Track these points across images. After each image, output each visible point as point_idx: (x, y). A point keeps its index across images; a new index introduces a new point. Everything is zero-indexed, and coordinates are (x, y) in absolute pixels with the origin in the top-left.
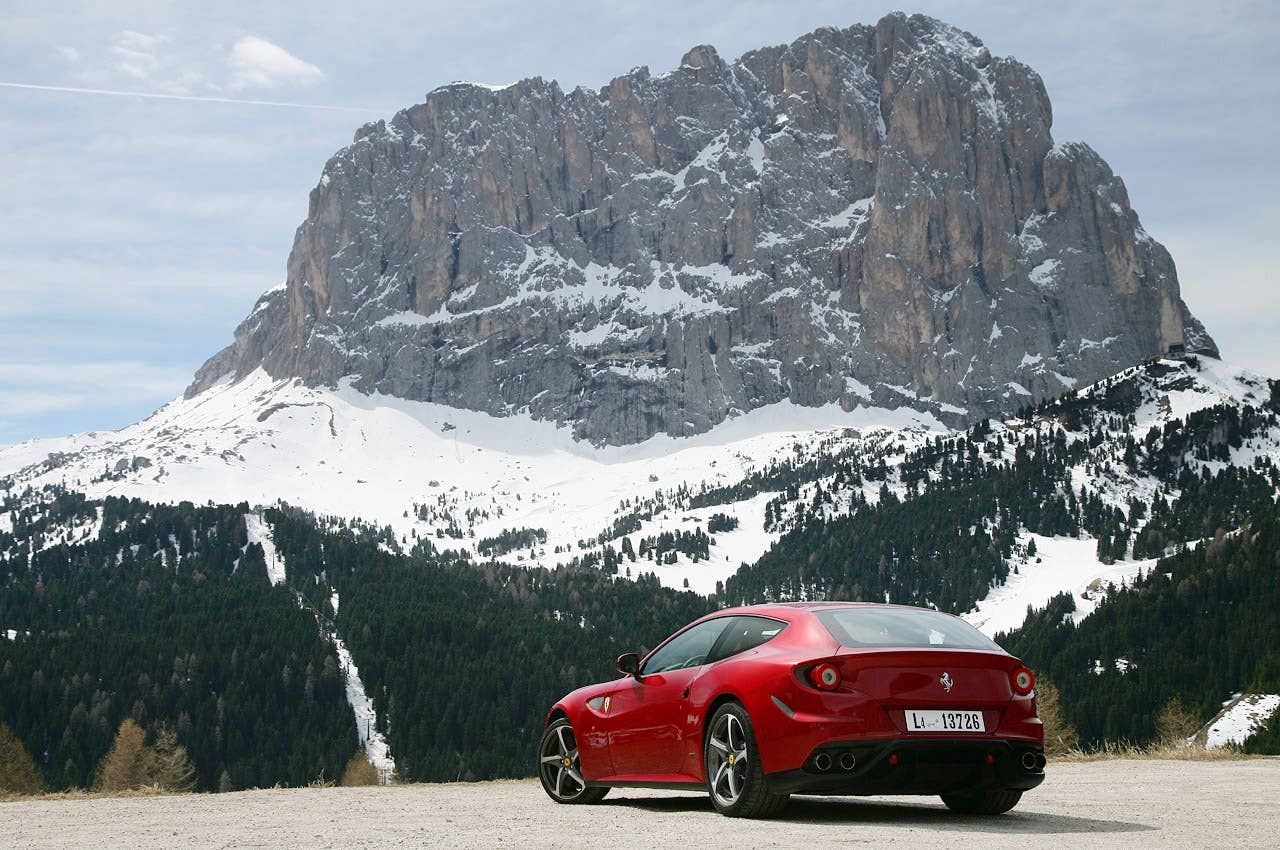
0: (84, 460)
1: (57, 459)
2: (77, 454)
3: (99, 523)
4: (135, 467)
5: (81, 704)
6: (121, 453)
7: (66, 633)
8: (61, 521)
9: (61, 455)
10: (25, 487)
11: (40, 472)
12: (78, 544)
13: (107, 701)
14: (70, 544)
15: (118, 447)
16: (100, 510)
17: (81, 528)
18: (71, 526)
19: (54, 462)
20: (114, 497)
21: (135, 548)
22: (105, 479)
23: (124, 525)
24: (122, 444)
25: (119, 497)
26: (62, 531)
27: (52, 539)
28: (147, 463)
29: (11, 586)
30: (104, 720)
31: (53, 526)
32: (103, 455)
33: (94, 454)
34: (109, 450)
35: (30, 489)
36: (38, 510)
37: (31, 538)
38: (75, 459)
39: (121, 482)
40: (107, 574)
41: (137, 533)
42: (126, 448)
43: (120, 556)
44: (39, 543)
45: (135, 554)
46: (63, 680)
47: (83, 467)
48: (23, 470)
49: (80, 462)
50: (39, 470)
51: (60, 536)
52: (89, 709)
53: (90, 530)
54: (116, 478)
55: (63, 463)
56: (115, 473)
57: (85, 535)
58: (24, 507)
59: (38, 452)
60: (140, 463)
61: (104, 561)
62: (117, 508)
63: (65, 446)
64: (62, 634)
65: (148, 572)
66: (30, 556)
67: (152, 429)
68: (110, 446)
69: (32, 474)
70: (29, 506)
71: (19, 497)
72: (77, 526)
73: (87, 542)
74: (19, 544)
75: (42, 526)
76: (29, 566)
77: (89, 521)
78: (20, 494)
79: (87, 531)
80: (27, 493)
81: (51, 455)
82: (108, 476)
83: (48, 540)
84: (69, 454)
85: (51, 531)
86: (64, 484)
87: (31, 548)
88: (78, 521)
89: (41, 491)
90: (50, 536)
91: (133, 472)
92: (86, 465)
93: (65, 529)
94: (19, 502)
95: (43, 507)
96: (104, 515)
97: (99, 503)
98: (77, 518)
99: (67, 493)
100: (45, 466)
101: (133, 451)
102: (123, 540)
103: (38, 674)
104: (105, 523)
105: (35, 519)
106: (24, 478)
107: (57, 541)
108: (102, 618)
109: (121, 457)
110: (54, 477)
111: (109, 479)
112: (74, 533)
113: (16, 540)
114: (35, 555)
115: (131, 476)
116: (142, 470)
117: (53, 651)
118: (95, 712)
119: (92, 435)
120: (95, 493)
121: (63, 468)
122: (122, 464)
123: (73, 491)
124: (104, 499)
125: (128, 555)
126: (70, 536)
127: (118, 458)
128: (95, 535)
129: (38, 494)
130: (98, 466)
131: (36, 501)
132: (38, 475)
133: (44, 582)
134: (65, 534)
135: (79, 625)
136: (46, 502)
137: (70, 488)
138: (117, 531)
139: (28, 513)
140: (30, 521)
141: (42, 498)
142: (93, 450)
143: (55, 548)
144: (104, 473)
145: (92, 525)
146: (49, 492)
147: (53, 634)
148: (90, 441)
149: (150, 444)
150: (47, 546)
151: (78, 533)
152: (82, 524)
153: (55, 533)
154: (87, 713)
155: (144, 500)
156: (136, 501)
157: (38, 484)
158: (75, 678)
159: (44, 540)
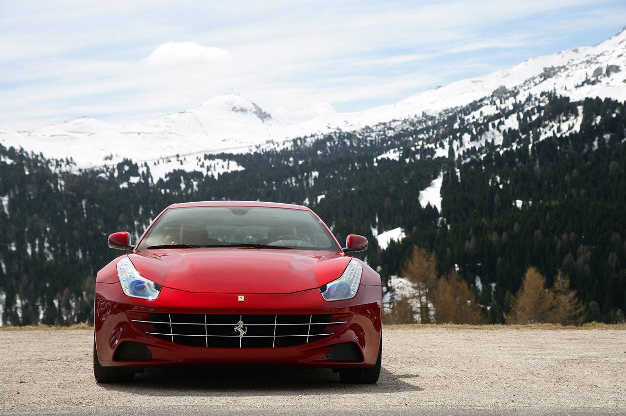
0: (569, 71)
1: (549, 71)
2: (564, 67)
3: (580, 119)
4: (608, 73)
5: (570, 255)
6: (597, 63)
7: (557, 202)
8: (552, 118)
9: (553, 68)
10: (527, 95)
11: (538, 82)
12: (564, 136)
13: (589, 253)
14: (558, 135)
15: (595, 59)
16: (580, 109)
17: (567, 124)
18: (559, 122)
19: (547, 74)
20: (591, 99)
21: (607, 136)
22: (586, 84)
23: (598, 119)
24: (598, 56)
25: (594, 98)
26: (553, 126)
27: (546, 133)
28: (617, 69)
29: (517, 168)
30: (587, 267)
31: (547, 122)
32: (583, 66)
33: (577, 65)
34: (588, 62)
35: (530, 96)
36: (536, 111)
37: (531, 132)
38: (562, 70)
39: (598, 85)
40: (586, 158)
41: (609, 125)
42: (600, 59)
43: (596, 143)
44: (537, 135)
45: (607, 141)
46: (556, 237)
47: (568, 76)
48: (526, 82)
49: (566, 73)
50: (537, 81)
51: (552, 130)
52: (576, 259)
53: (573, 124)
54: (593, 83)
55: (554, 74)
56: (593, 79)
57: (570, 128)
58: (526, 110)
59: (535, 67)
60: (613, 69)
61: (583, 147)
62: (592, 106)
63: (555, 61)
64: (553, 203)
65: (617, 155)
66: (530, 146)
67: (622, 42)
68: (588, 58)
69: (532, 84)
70: (529, 108)
71: (523, 102)
72: (564, 121)
73: (571, 134)
74: (523, 137)
75: (539, 123)
76: (530, 153)
77: (572, 118)
78: (523, 100)
79: (571, 125)
80: (529, 99)
81: (545, 69)
82: (587, 81)
83: (543, 133)
84: (558, 67)
85: (545, 126)
86: (555, 90)
87: (531, 140)
88: (564, 118)
89: (538, 96)
90: (545, 130)
91: (606, 77)
92: (570, 74)
93: (555, 124)
94: (523, 106)
95: (539, 109)
96: (583, 113)
97: (579, 103)
98: (564, 115)
99: (557, 97)
100: (541, 77)
101: (606, 61)
102: (599, 131)
103: (538, 232)
104: (585, 119)
105: (534, 118)
106: (526, 88)
107: (550, 134)
108: (583, 190)
109: (597, 66)
110: (548, 86)
111: (588, 84)
112: (562, 127)
113: (520, 134)
114: (533, 145)
115: (605, 80)
116: (613, 75)
117: (548, 215)
118: (580, 260)
119: (576, 51)
120: (576, 96)
121: (554, 77)
122: (598, 72)
123: (561, 96)
124: (584, 99)
125: (602, 142)
126: (559, 130)
127: (594, 67)
128: (577, 128)
129: (536, 99)
130: (580, 75)
131: (535, 105)
132: (536, 84)
133: (541, 164)
134: (555, 129)
135: (566, 196)
136: (542, 105)
137: (560, 93)
138: (593, 124)
139: (529, 114)
140: (531, 119)
141: (540, 102)
142: (577, 62)
143: (548, 139)
144: (584, 80)
145: (575, 121)
146: (544, 97)
147: (547, 203)
148: (573, 55)
149: (619, 54)
150: (542, 138)
151: (564, 127)
152: (567, 120)
153: (548, 128)
154: (574, 262)
155: (614, 98)
156: (608, 100)
157: (536, 91)
158: (564, 236)
159: (540, 133)
